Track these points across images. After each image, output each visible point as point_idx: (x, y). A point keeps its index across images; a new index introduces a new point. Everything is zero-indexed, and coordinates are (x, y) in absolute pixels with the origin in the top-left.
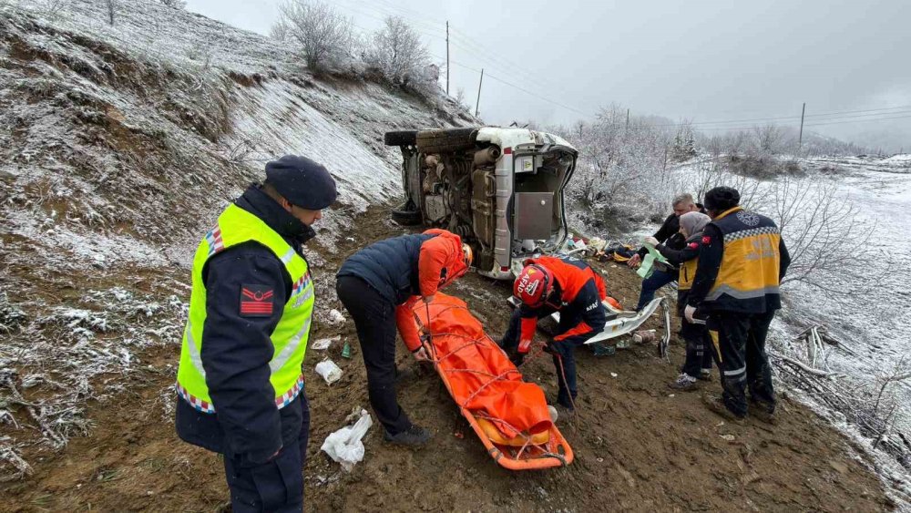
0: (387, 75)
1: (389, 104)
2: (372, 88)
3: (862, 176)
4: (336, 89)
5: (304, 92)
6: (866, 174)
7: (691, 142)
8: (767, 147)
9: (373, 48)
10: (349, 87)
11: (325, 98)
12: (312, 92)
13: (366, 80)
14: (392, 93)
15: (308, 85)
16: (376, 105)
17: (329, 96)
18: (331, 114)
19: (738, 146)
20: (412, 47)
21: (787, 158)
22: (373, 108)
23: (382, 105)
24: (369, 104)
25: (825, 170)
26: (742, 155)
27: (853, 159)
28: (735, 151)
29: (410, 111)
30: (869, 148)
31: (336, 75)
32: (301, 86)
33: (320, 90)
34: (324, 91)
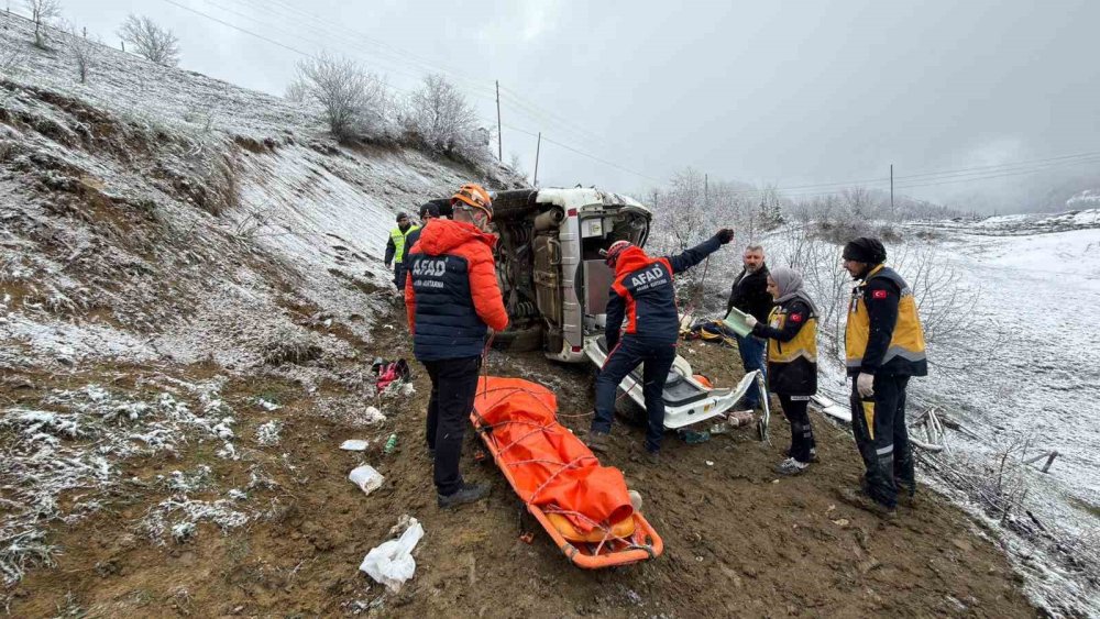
0: (428, 141)
1: (432, 172)
2: (410, 155)
3: (960, 240)
4: (366, 155)
5: (326, 160)
6: (963, 238)
7: (777, 208)
8: (858, 212)
9: (412, 111)
10: (383, 153)
11: (353, 166)
12: (337, 160)
13: (403, 145)
14: (434, 160)
15: (333, 151)
16: (416, 174)
17: (359, 164)
18: (360, 184)
19: (828, 211)
20: (457, 109)
21: (880, 223)
22: (413, 178)
23: (423, 174)
24: (408, 173)
25: (921, 235)
26: (832, 222)
27: (948, 222)
28: (825, 217)
29: (456, 180)
30: (965, 210)
31: (366, 141)
32: (323, 153)
33: (348, 158)
34: (352, 159)
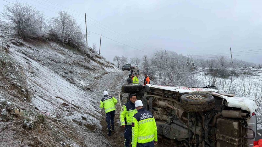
0: (61, 38)
1: (63, 52)
2: (54, 45)
3: (258, 75)
4: (35, 45)
5: (19, 48)
6: (258, 74)
7: (193, 63)
9: (54, 26)
10: (41, 44)
11: (31, 51)
12: (23, 48)
13: (50, 40)
14: (63, 47)
15: (21, 45)
16: (57, 53)
17: (33, 50)
19: (212, 64)
20: (72, 25)
21: (231, 69)
22: (56, 55)
23: (60, 53)
24: (54, 53)
25: (245, 73)
26: (214, 68)
28: (211, 67)
29: (74, 55)
31: (34, 39)
32: (17, 45)
33: (28, 47)
34: (30, 48)
